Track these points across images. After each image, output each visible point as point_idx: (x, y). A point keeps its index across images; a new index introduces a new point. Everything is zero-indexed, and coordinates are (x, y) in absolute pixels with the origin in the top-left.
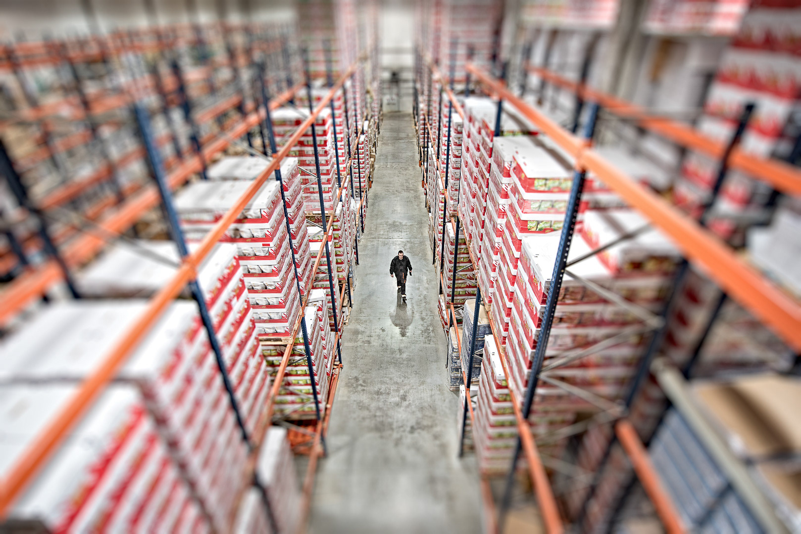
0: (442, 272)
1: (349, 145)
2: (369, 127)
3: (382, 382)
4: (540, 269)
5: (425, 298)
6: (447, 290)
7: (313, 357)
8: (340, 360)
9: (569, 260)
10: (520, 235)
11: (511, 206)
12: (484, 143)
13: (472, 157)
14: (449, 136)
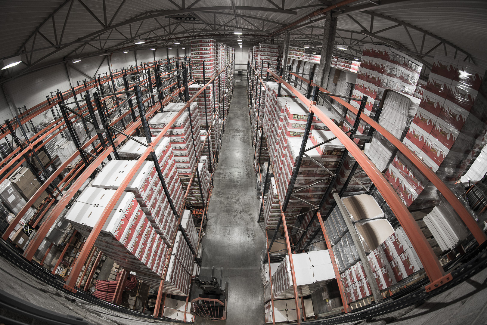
0: (255, 150)
1: (220, 98)
2: (228, 91)
3: (229, 194)
4: (294, 152)
5: (248, 160)
6: (257, 158)
7: (201, 183)
8: (213, 184)
9: (306, 149)
10: (287, 137)
11: (284, 125)
12: (274, 99)
13: (269, 104)
14: (260, 96)
